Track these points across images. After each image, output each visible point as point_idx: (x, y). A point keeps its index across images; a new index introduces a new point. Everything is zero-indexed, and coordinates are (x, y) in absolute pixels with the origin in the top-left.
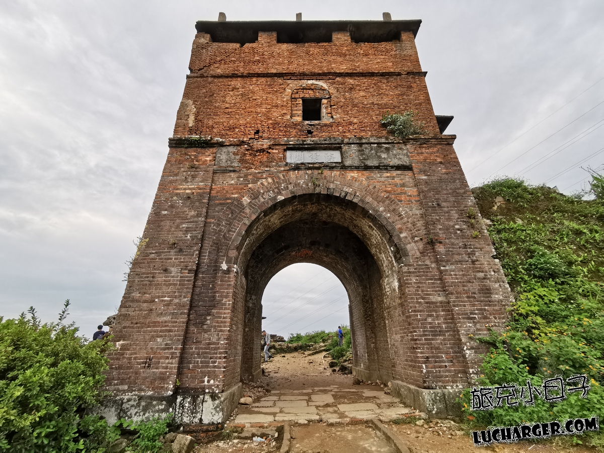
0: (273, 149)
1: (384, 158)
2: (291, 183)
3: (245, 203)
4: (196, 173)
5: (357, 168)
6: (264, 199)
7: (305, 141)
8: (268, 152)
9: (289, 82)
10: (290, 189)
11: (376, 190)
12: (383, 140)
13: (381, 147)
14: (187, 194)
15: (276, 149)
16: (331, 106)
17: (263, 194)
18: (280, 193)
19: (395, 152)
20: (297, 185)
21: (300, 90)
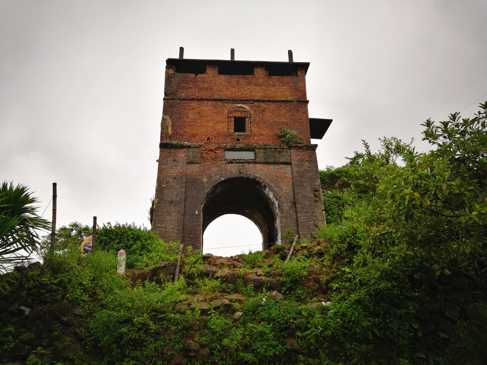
0: (218, 150)
1: (278, 158)
2: (228, 171)
3: (204, 181)
4: (177, 164)
5: (263, 163)
7: (235, 146)
8: (215, 152)
9: (226, 105)
10: (227, 174)
11: (271, 175)
12: (278, 147)
13: (277, 151)
14: (174, 176)
15: (220, 150)
16: (251, 123)
17: (214, 177)
18: (222, 176)
19: (283, 154)
20: (231, 172)
21: (233, 112)
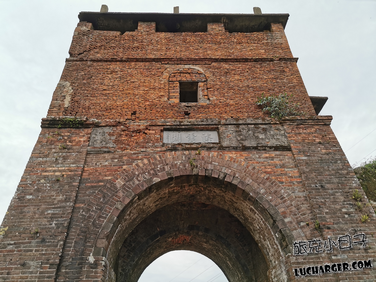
0: (150, 130)
1: (262, 139)
2: (167, 164)
3: (118, 186)
4: (68, 154)
5: (235, 148)
6: (139, 181)
7: (182, 122)
8: (144, 132)
9: (167, 66)
10: (167, 170)
11: (256, 171)
12: (260, 121)
13: (258, 128)
14: (56, 176)
15: (153, 130)
16: (207, 89)
17: (138, 175)
18: (156, 175)
19: (272, 132)
20: (173, 166)
21: (176, 74)
